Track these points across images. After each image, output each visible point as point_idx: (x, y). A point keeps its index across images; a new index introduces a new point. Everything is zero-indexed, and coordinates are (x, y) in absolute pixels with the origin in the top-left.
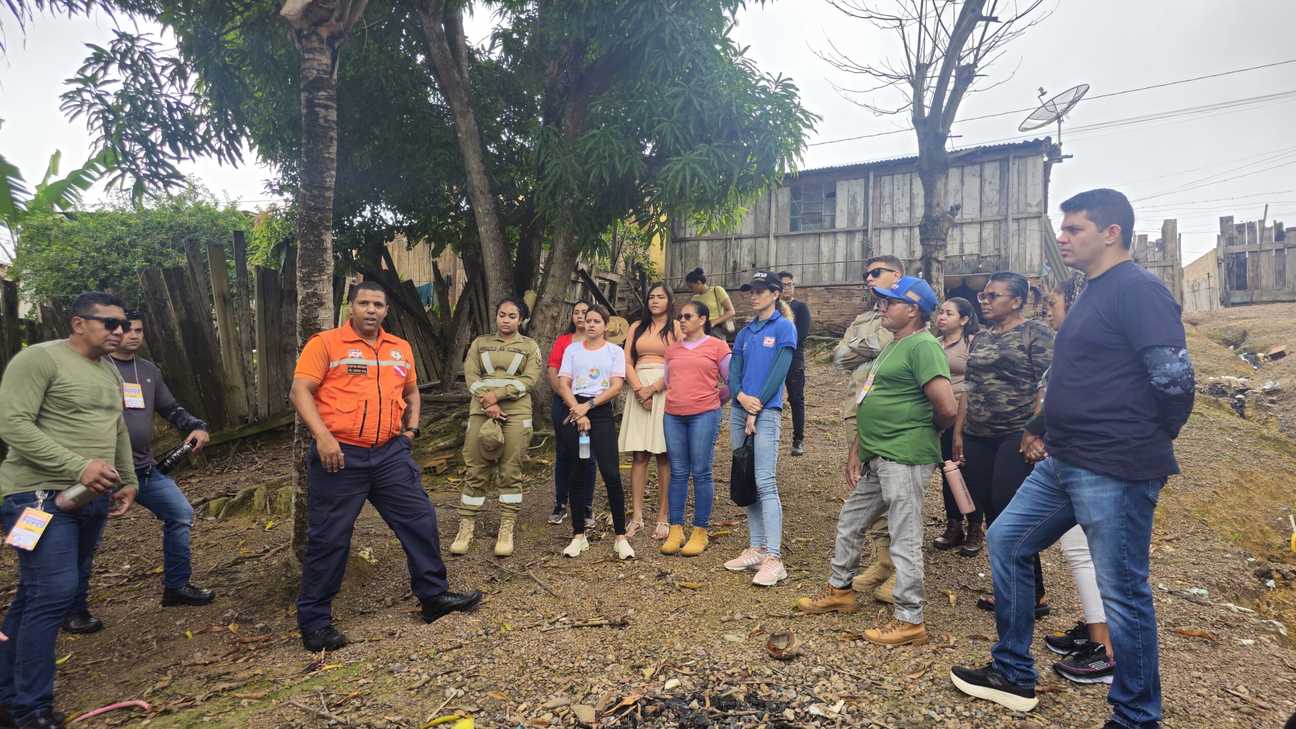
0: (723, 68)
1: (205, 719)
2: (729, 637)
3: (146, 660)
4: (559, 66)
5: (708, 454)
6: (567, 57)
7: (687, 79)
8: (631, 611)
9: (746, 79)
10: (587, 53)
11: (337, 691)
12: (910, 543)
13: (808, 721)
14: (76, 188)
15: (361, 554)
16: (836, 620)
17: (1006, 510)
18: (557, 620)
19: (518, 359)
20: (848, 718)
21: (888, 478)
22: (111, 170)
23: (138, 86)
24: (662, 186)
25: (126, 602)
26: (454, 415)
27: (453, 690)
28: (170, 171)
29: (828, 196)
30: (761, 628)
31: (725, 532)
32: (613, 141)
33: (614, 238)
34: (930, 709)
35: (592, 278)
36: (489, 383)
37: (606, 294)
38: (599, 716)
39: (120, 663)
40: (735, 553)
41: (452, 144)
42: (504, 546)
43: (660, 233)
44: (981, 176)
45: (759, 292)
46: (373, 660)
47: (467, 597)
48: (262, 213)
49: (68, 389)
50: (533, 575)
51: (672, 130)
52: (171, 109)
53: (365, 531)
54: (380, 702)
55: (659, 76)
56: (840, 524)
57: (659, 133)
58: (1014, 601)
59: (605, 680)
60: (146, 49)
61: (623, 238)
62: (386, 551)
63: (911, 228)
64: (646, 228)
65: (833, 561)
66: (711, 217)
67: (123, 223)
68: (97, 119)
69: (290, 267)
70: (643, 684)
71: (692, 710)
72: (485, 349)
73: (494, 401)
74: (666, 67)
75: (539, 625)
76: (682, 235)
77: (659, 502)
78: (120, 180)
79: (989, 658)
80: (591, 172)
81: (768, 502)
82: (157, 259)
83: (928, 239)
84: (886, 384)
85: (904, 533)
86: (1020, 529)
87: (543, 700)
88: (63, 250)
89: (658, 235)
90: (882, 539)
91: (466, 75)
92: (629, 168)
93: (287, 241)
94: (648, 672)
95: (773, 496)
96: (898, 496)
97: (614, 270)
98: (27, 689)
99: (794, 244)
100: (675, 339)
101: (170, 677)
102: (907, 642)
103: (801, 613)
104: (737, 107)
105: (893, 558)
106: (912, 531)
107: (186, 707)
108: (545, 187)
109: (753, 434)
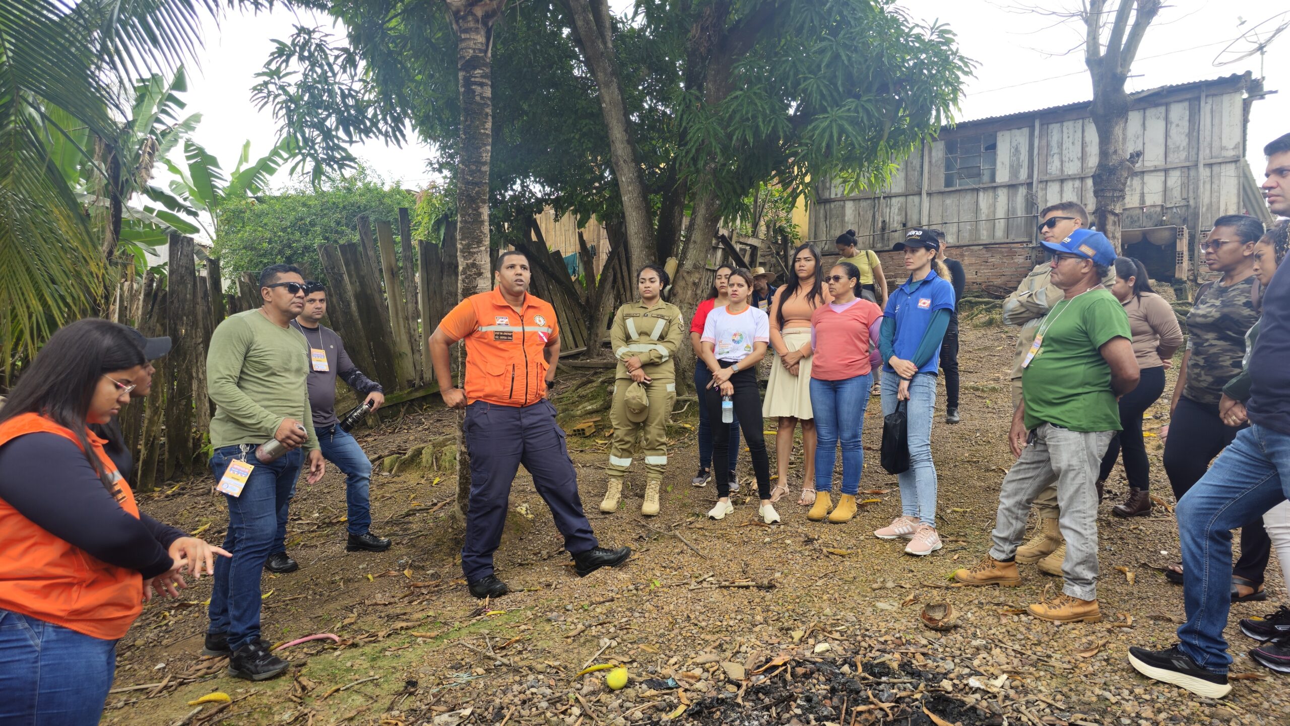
0: (874, 18)
1: (387, 653)
2: (881, 605)
3: (335, 599)
4: (702, 29)
5: (858, 420)
6: (710, 19)
7: (834, 32)
8: (777, 575)
9: (898, 27)
10: (730, 13)
11: (500, 635)
12: (1083, 515)
13: (967, 693)
14: (264, 173)
15: (518, 509)
16: (997, 593)
17: (1201, 480)
18: (705, 580)
19: (661, 324)
20: (1012, 693)
21: (1057, 446)
22: (294, 156)
23: (315, 76)
24: (806, 145)
25: (316, 546)
26: (600, 380)
27: (606, 640)
28: (344, 154)
29: (987, 149)
30: (915, 597)
31: (875, 500)
32: (757, 101)
33: (756, 201)
34: (1105, 689)
35: (733, 243)
36: (634, 348)
37: (747, 259)
38: (748, 674)
39: (314, 600)
40: (886, 522)
41: (597, 115)
42: (651, 506)
43: (805, 193)
44: (1167, 119)
45: (913, 251)
46: (532, 608)
47: (616, 553)
48: (422, 191)
49: (263, 354)
50: (679, 535)
51: (818, 87)
52: (344, 96)
53: (521, 488)
54: (539, 648)
55: (805, 31)
56: (1002, 494)
57: (804, 91)
58: (1205, 579)
59: (753, 640)
60: (321, 41)
61: (764, 201)
62: (541, 507)
63: (1082, 179)
64: (789, 190)
65: (995, 532)
66: (858, 175)
67: (304, 205)
68: (281, 108)
69: (450, 240)
70: (792, 646)
71: (843, 674)
72: (629, 316)
73: (639, 365)
74: (812, 21)
75: (687, 584)
76: (826, 195)
77: (805, 468)
78: (301, 164)
79: (1174, 638)
80: (733, 135)
81: (922, 470)
82: (334, 236)
83: (1102, 190)
84: (1056, 346)
85: (1075, 504)
86: (1216, 501)
87: (693, 655)
88: (255, 231)
89: (802, 196)
90: (1048, 510)
91: (610, 45)
92: (773, 128)
93: (446, 216)
94: (797, 635)
95: (928, 464)
96: (1069, 466)
97: (755, 234)
98: (239, 619)
99: (949, 201)
100: (823, 302)
101: (356, 614)
102: (1078, 619)
103: (959, 585)
104: (888, 58)
105: (1063, 531)
106: (1084, 502)
107: (370, 642)
108: (687, 153)
109: (906, 400)
